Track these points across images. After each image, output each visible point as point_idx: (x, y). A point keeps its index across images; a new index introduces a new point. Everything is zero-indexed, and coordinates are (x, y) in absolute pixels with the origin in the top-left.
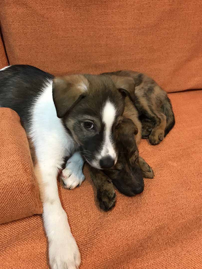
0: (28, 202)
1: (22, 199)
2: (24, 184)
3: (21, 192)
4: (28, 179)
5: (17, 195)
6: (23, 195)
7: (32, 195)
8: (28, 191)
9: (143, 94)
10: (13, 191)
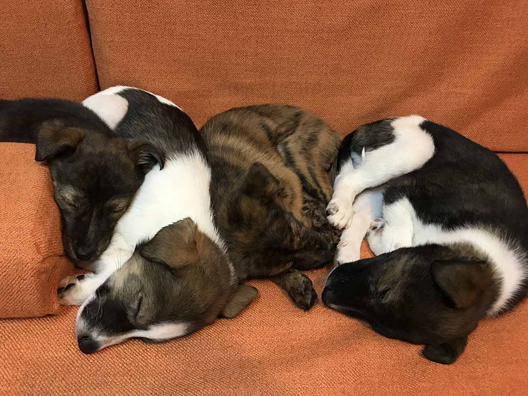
0: (30, 294)
1: (22, 288)
2: (26, 266)
3: (19, 277)
4: (33, 259)
5: (14, 279)
6: (23, 282)
7: (37, 284)
8: (32, 276)
9: (299, 148)
10: (8, 272)
